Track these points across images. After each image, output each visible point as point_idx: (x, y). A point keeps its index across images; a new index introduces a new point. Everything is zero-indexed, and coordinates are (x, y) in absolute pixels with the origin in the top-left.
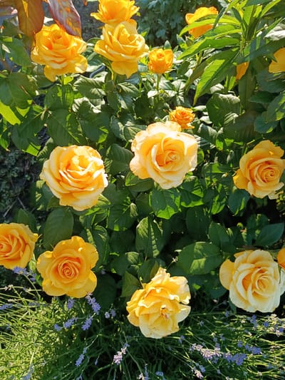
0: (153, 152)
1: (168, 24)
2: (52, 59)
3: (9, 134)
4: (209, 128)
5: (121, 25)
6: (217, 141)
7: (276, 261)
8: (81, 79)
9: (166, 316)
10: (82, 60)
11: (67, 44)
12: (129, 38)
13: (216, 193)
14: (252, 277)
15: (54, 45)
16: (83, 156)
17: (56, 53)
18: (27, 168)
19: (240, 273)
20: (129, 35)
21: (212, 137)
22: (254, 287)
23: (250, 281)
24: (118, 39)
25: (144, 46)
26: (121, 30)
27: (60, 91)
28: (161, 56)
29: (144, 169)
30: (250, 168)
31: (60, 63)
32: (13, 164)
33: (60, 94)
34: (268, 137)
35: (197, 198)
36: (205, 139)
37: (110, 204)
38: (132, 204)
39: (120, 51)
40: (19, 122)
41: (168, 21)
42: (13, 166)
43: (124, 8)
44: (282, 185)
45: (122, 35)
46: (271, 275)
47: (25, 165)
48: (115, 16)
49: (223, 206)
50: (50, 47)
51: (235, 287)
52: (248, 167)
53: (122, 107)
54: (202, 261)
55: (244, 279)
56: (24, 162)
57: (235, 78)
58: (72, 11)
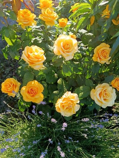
0: (62, 44)
1: (66, 16)
2: (24, 20)
3: (8, 52)
4: (83, 48)
5: (48, 9)
6: (87, 52)
7: (111, 86)
8: (34, 29)
9: (70, 106)
10: (34, 22)
11: (29, 15)
12: (51, 13)
13: (88, 69)
14: (103, 92)
15: (24, 15)
16: (36, 49)
17: (25, 18)
18: (14, 74)
19: (98, 91)
20: (51, 12)
21: (84, 50)
22: (103, 97)
23: (102, 94)
24: (47, 13)
25: (56, 16)
26: (48, 10)
27: (27, 34)
28: (63, 20)
29: (59, 52)
30: (98, 53)
31: (26, 22)
32: (8, 73)
33: (27, 35)
34: (104, 42)
35: (80, 71)
36: (82, 51)
37: (47, 69)
38: (56, 74)
39: (48, 16)
40: (12, 45)
41: (65, 15)
42: (8, 74)
43: (49, 3)
44: (110, 57)
45: (48, 11)
46: (109, 91)
47: (13, 73)
48: (46, 6)
49: (91, 75)
50: (23, 16)
51: (96, 97)
52: (97, 53)
53: (50, 40)
54: (82, 93)
55: (99, 94)
56: (12, 72)
57: (90, 25)
58: (31, 2)
